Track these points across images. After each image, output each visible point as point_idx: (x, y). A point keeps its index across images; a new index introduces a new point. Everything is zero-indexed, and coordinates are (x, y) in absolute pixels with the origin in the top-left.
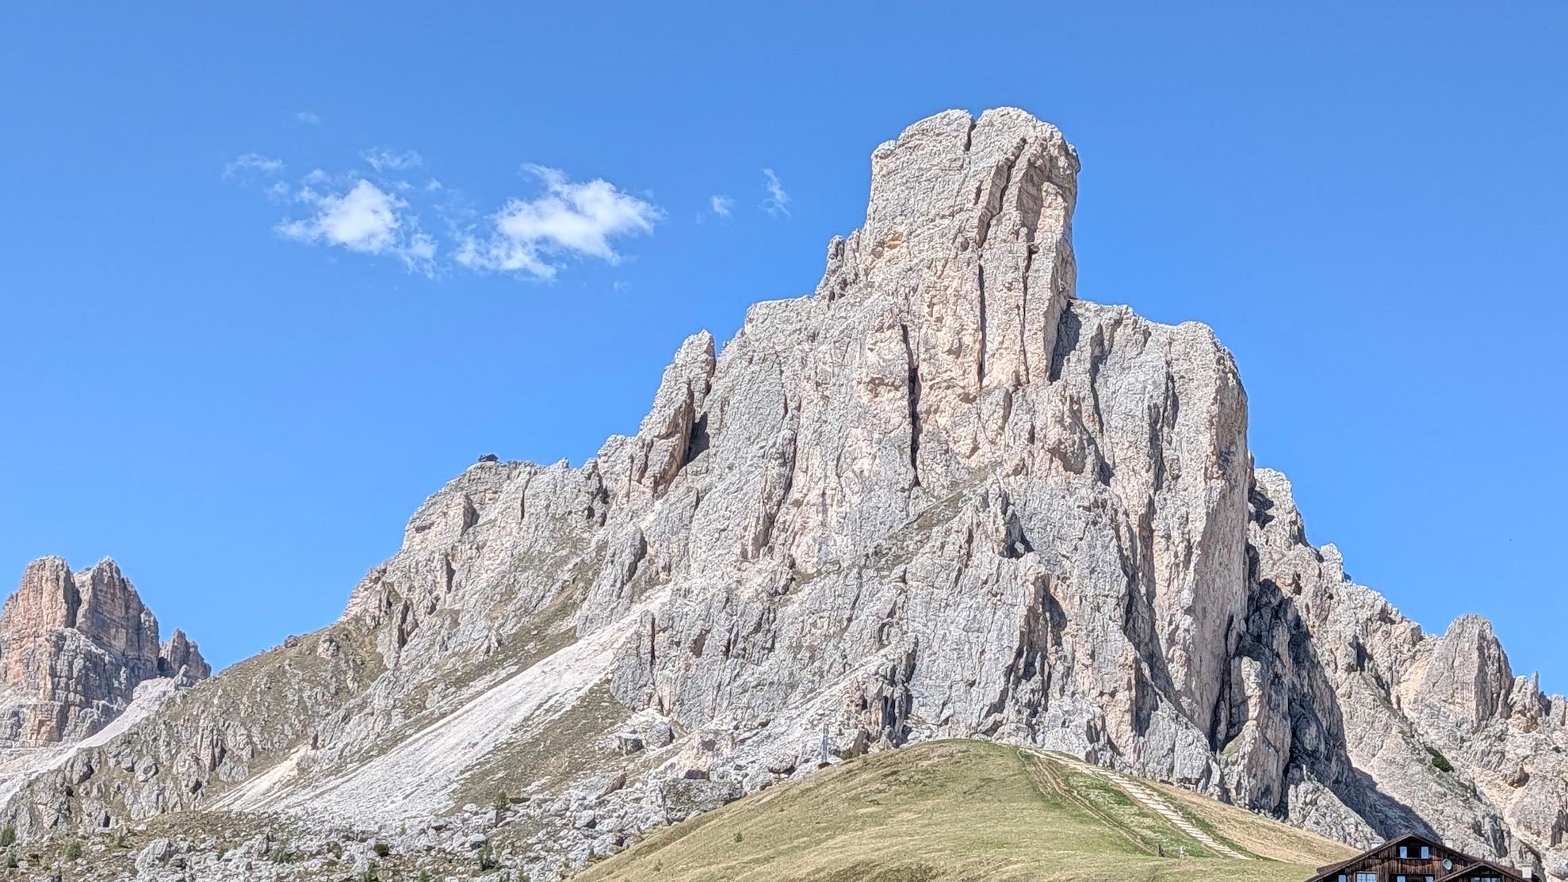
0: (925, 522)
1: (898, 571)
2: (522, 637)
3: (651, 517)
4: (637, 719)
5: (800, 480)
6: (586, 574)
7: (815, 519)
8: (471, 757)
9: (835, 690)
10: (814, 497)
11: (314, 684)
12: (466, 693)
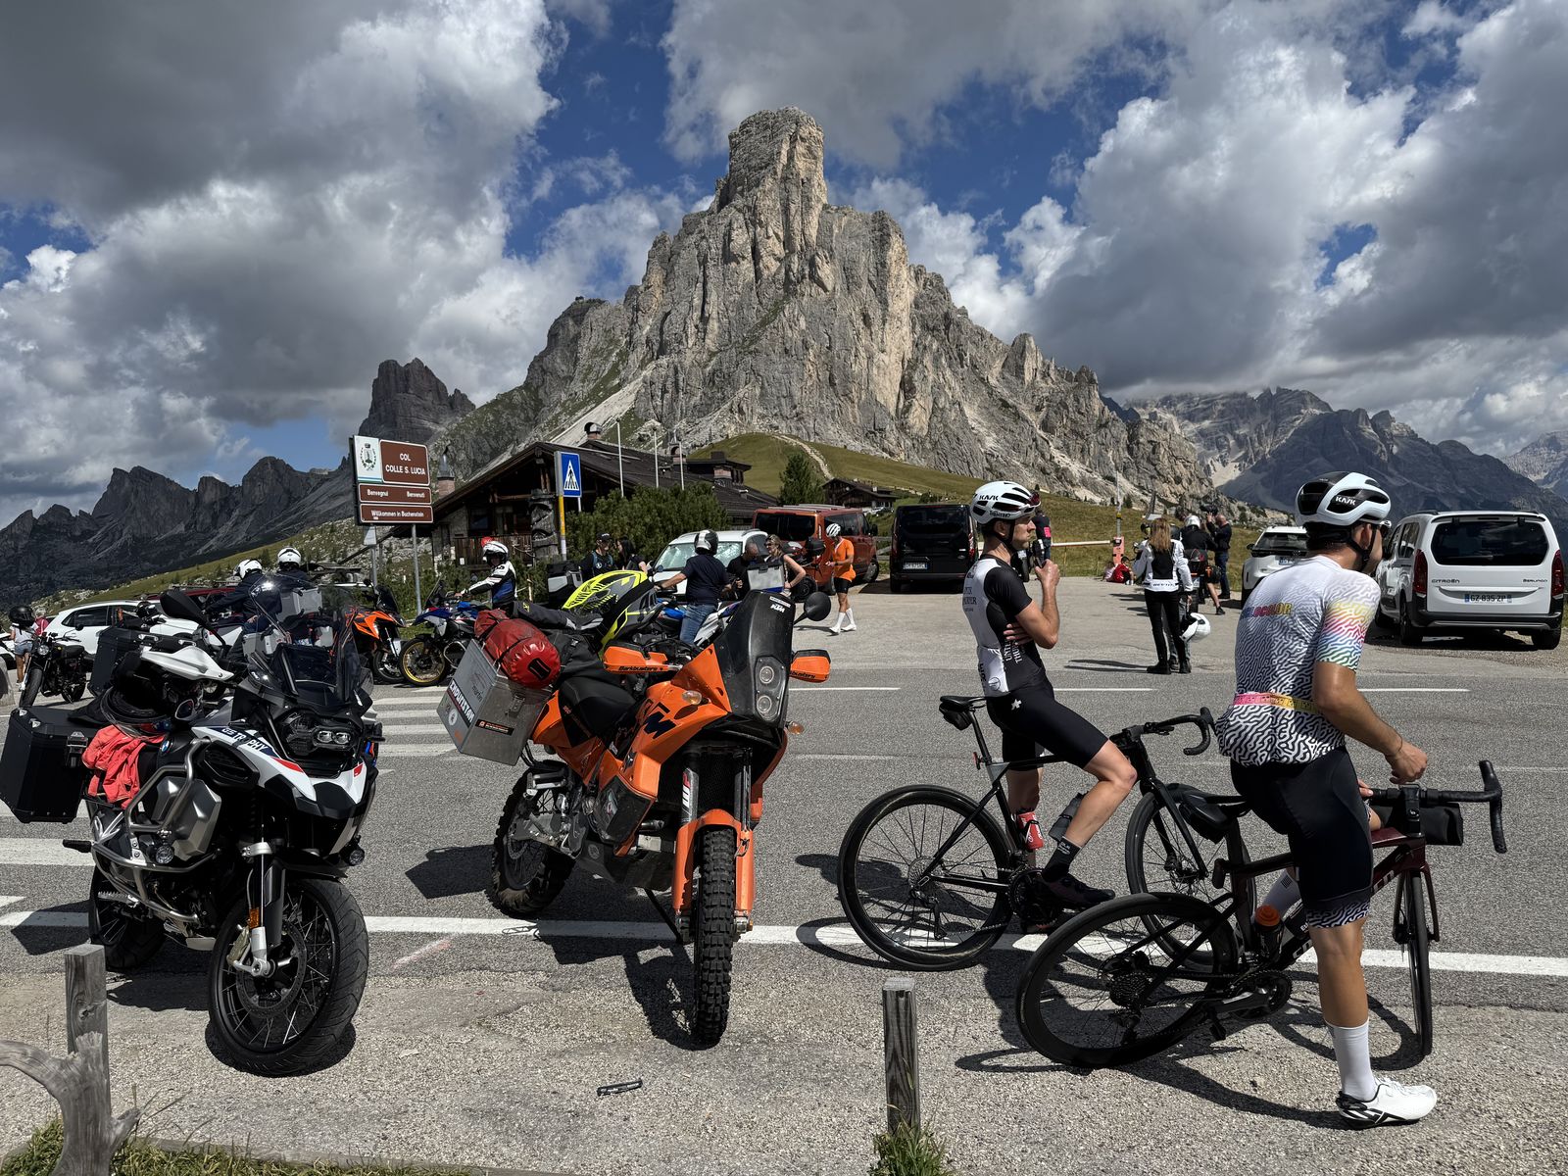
0: (764, 323)
1: (752, 348)
2: (596, 390)
3: (648, 328)
4: (647, 424)
5: (706, 307)
6: (623, 356)
7: (716, 325)
9: (726, 406)
10: (715, 315)
11: (513, 416)
12: (575, 418)
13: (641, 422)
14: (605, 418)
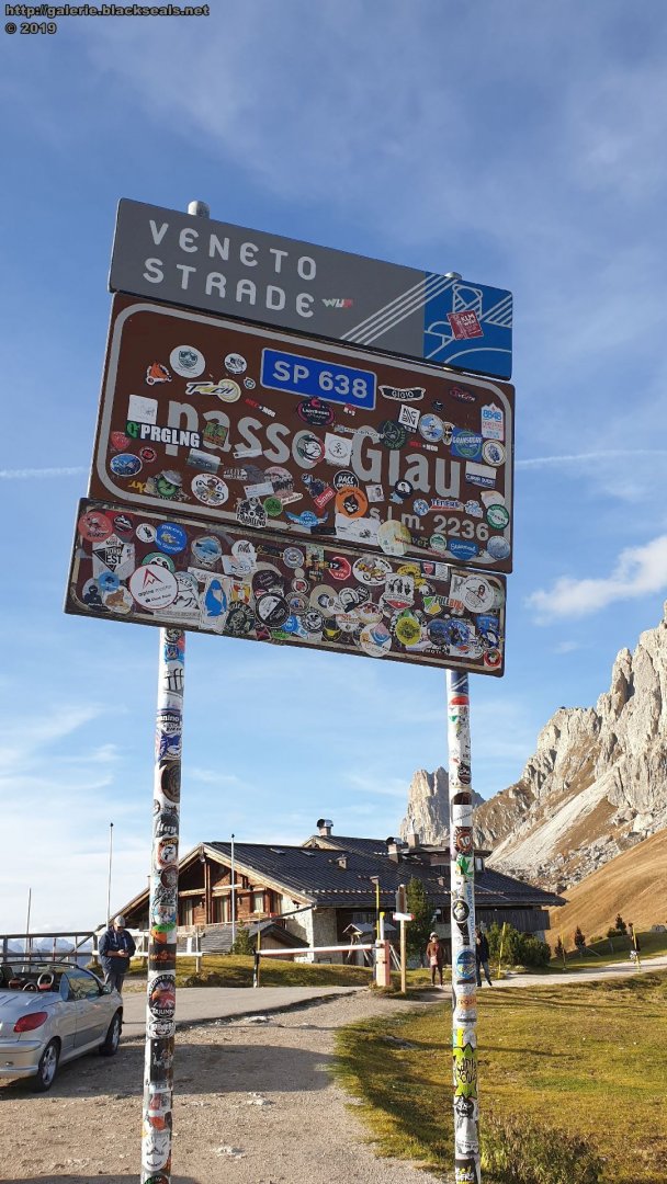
2: (575, 782)
3: (617, 726)
4: (620, 811)
8: (559, 835)
11: (510, 809)
13: (614, 808)
14: (583, 806)
